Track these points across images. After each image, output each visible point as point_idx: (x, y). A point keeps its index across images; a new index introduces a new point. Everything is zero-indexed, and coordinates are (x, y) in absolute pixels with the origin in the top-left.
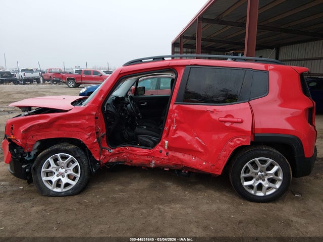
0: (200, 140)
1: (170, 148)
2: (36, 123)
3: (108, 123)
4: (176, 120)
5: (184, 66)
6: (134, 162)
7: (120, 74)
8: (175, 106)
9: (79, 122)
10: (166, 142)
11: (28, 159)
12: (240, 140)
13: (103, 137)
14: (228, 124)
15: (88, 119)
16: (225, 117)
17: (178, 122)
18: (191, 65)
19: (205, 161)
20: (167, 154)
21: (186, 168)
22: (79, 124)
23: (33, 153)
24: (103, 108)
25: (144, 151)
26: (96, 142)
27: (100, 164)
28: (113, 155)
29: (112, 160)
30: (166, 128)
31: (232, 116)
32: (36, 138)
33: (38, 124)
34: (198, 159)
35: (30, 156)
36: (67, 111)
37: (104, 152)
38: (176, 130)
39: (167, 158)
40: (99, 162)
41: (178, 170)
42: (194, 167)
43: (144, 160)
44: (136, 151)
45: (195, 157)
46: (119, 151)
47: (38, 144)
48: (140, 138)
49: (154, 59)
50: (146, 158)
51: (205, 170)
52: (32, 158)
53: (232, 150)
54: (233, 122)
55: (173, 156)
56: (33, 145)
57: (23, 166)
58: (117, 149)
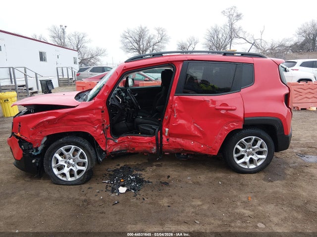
0: (198, 126)
1: (170, 134)
2: (45, 120)
3: (111, 116)
4: (177, 110)
5: (182, 61)
6: (136, 149)
7: (123, 70)
8: (175, 97)
9: (87, 116)
10: (167, 129)
11: (36, 154)
12: (234, 125)
13: (107, 129)
14: (223, 112)
15: (95, 113)
16: (220, 106)
17: (178, 111)
18: (188, 60)
19: (203, 144)
20: (167, 140)
21: (185, 151)
22: (87, 118)
23: (40, 148)
24: (107, 102)
25: (146, 139)
26: (102, 134)
27: (106, 153)
28: (116, 144)
29: (116, 149)
30: (166, 117)
31: (227, 105)
32: (43, 134)
33: (47, 121)
34: (197, 143)
35: (37, 151)
36: (74, 107)
37: (108, 142)
38: (176, 118)
39: (168, 143)
40: (105, 151)
41: (177, 154)
42: (193, 150)
43: (146, 146)
44: (138, 139)
45: (194, 141)
46: (121, 140)
47: (45, 139)
48: (141, 127)
49: (153, 56)
50: (148, 145)
51: (203, 152)
52: (39, 153)
53: (227, 133)
54: (227, 110)
55: (173, 141)
56: (41, 141)
57: (33, 161)
58: (120, 139)
